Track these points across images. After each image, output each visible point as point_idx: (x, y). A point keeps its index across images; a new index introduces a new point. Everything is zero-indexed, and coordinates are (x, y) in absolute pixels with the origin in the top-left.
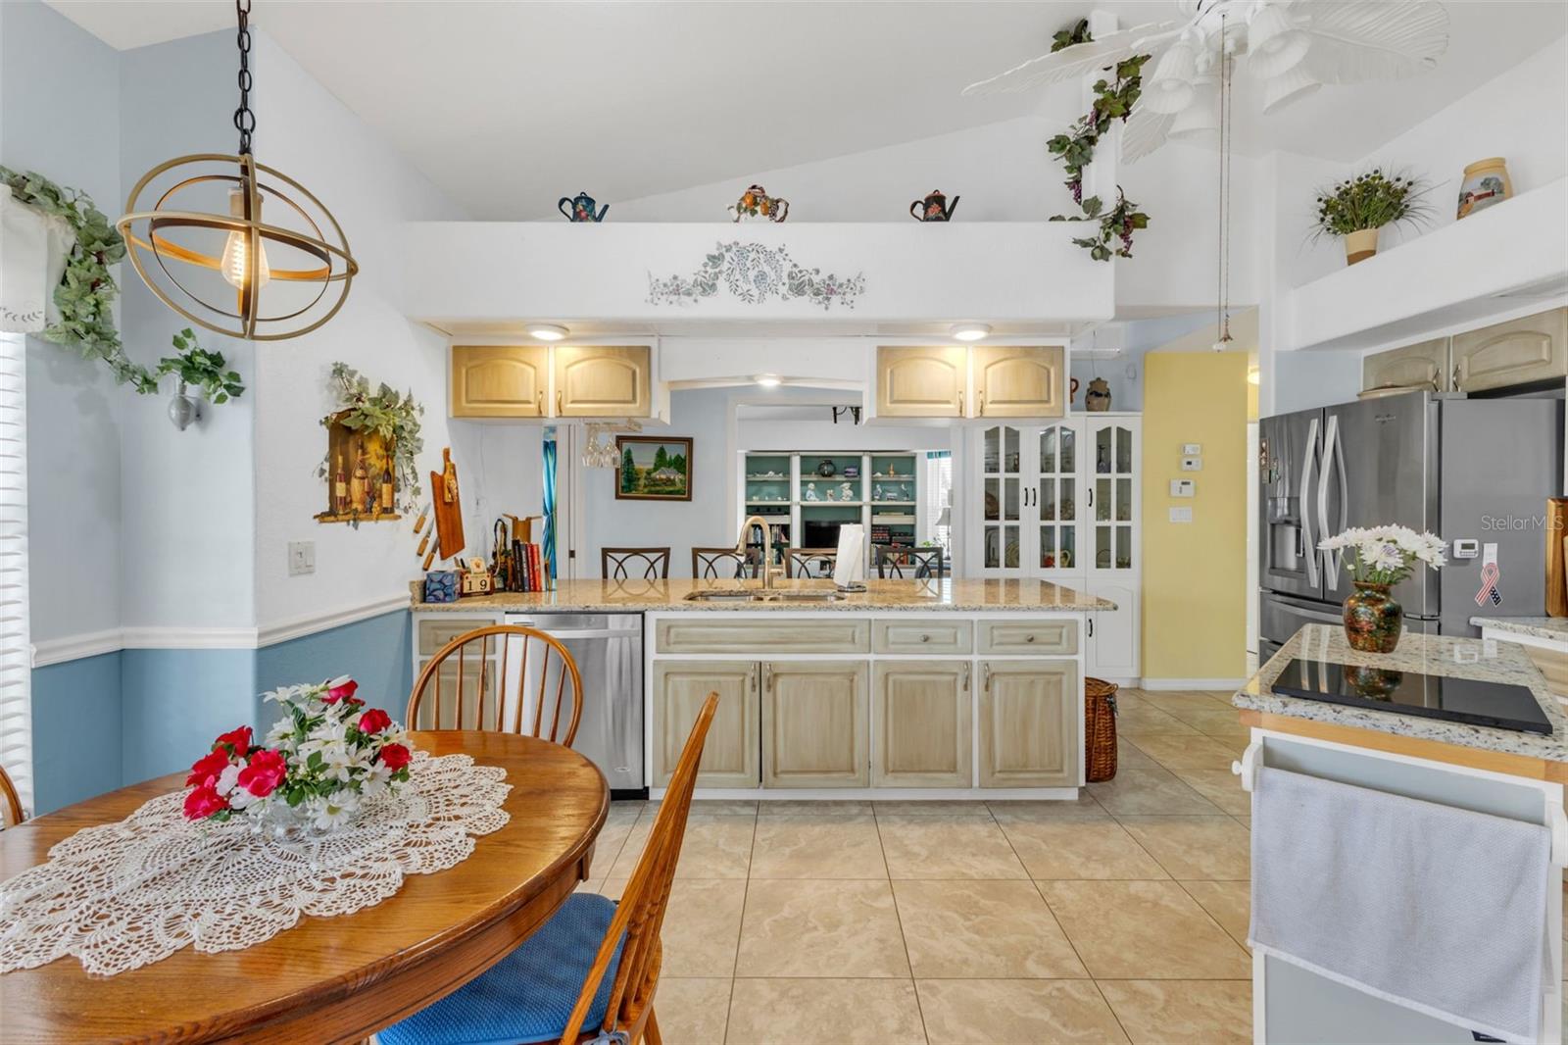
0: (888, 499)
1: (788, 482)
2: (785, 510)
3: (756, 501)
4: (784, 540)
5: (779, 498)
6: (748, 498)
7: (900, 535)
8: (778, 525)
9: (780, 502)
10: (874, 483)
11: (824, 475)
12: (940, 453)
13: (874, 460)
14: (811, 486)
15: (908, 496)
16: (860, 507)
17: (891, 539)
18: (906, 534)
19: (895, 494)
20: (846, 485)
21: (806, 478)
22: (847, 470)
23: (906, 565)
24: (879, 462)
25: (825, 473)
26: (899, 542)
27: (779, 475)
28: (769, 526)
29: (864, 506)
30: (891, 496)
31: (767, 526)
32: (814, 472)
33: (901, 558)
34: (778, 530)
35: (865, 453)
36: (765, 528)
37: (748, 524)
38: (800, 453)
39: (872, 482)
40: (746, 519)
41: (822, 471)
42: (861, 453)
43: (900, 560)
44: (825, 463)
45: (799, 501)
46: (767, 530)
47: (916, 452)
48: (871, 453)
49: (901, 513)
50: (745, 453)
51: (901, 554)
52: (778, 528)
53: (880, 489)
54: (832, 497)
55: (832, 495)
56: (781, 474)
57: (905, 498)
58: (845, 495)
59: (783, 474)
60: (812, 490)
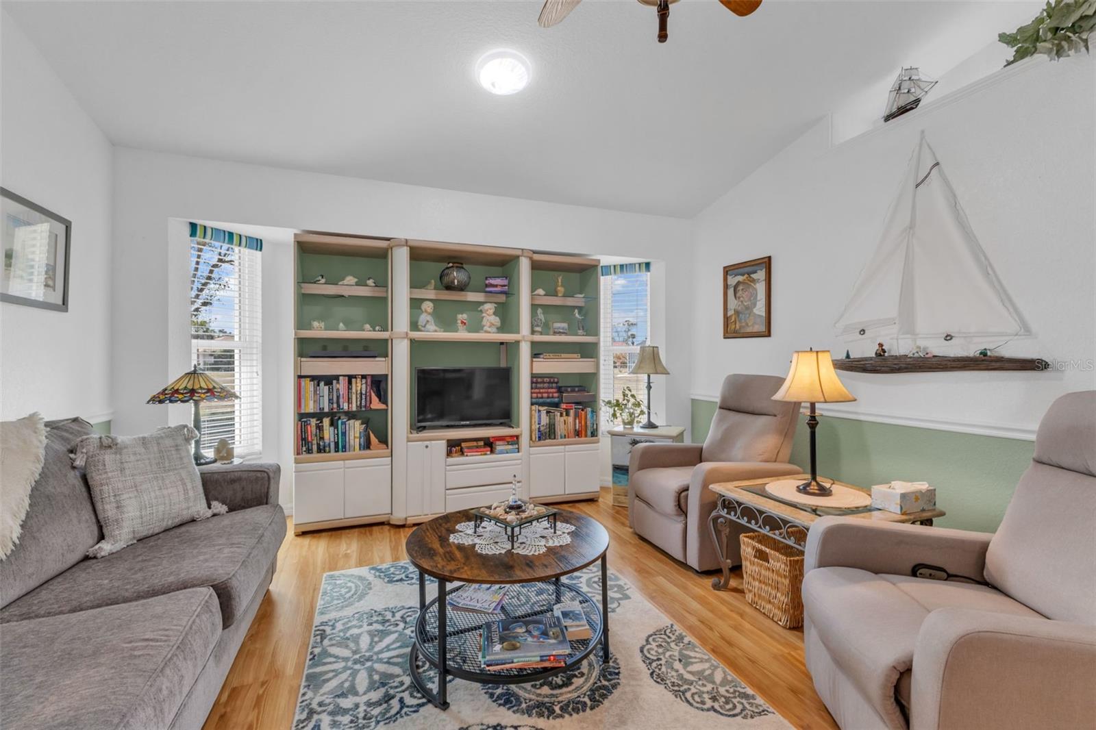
0: (555, 333)
1: (385, 299)
2: (379, 349)
3: (318, 331)
4: (376, 404)
5: (368, 326)
6: (301, 323)
7: (573, 391)
8: (364, 377)
9: (368, 333)
11: (449, 287)
12: (622, 266)
13: (536, 266)
14: (428, 306)
16: (517, 343)
17: (560, 397)
18: (581, 389)
19: (565, 325)
20: (489, 308)
21: (420, 294)
22: (493, 281)
23: (583, 439)
24: (544, 268)
25: (456, 283)
26: (573, 401)
27: (367, 285)
28: (347, 378)
29: (523, 342)
30: (559, 328)
31: (341, 378)
32: (433, 281)
33: (577, 428)
34: (364, 386)
35: (525, 254)
36: (338, 382)
37: (302, 374)
38: (409, 244)
39: (532, 305)
40: (297, 366)
41: (446, 279)
42: (519, 253)
43: (576, 430)
44: (452, 267)
45: (407, 333)
46: (342, 386)
47: (599, 261)
48: (530, 254)
49: (575, 355)
50: (296, 235)
51: (577, 421)
52: (364, 381)
53: (542, 315)
54: (465, 327)
55: (465, 324)
56: (370, 282)
57: (579, 331)
58: (488, 324)
59: (375, 283)
60: (429, 314)
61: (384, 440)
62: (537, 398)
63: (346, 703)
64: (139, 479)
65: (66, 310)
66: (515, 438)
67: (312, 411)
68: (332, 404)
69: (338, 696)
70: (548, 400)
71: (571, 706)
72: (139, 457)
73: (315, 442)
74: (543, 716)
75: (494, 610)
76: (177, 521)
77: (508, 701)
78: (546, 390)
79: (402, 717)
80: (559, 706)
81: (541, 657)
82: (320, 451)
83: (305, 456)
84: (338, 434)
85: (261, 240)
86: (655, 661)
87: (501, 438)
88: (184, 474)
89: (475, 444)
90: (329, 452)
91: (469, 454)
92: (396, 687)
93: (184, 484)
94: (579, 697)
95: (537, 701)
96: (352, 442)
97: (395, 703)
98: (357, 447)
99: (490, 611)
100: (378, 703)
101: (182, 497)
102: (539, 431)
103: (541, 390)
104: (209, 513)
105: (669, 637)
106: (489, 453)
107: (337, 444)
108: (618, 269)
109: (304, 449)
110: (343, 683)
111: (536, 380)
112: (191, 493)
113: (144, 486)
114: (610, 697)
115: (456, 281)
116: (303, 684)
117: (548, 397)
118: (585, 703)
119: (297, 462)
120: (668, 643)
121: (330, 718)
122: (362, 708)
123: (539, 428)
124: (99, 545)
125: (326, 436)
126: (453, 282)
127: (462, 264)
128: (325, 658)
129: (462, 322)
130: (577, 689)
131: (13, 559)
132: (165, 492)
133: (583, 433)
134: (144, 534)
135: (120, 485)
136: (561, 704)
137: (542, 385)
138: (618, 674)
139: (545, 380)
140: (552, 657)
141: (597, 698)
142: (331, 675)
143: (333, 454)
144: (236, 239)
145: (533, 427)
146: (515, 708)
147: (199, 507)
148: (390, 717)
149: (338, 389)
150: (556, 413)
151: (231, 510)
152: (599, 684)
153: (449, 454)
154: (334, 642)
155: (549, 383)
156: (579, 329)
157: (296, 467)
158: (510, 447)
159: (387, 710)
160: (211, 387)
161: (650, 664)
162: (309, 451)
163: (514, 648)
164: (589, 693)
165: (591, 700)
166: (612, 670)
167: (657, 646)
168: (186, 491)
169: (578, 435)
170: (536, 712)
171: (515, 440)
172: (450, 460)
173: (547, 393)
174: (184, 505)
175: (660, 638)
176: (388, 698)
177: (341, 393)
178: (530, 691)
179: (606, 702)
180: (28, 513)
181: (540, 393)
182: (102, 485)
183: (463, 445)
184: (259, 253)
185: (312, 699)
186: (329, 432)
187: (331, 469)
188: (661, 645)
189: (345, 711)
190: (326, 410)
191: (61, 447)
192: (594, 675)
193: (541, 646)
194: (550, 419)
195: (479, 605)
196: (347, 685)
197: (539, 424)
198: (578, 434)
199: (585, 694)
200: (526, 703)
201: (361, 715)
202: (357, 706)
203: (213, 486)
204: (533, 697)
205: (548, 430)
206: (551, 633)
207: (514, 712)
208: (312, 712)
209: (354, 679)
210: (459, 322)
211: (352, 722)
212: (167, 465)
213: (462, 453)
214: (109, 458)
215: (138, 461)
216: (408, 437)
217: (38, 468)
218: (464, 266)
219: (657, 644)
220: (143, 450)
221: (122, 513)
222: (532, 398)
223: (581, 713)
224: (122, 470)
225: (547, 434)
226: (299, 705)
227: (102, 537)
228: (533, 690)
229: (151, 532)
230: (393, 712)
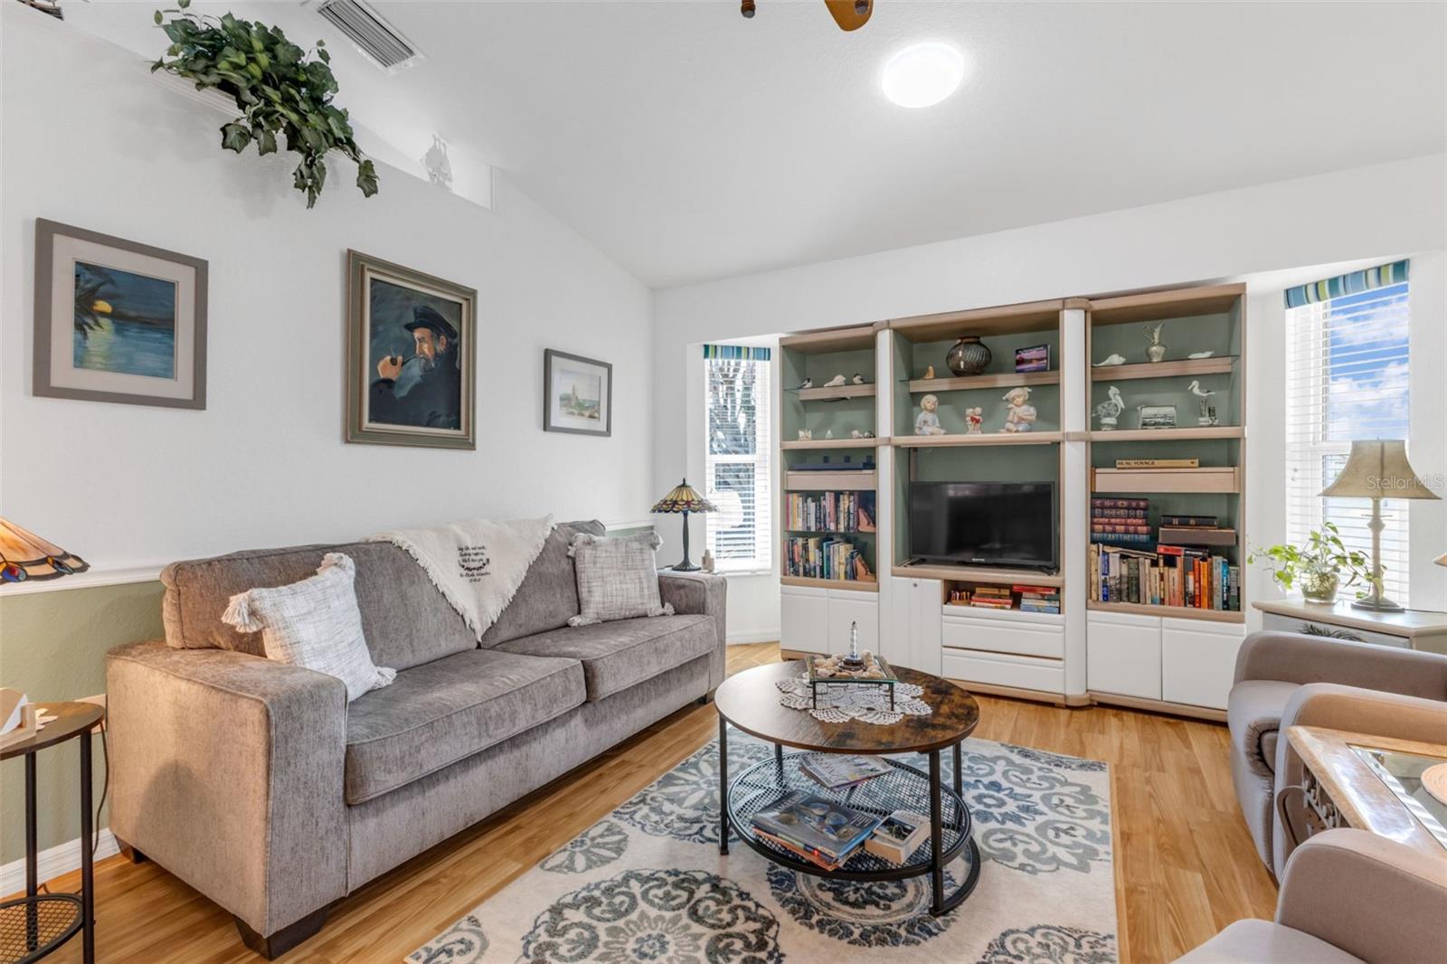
0: (1147, 425)
1: (870, 397)
2: (868, 461)
3: (805, 440)
4: (864, 526)
5: (855, 433)
6: (788, 432)
7: (1182, 524)
8: (851, 493)
9: (857, 440)
10: (1098, 386)
11: (958, 373)
12: (1333, 283)
14: (929, 401)
15: (1211, 412)
16: (1056, 445)
17: (1154, 537)
18: (1205, 521)
19: (1170, 411)
20: (1019, 395)
21: (917, 386)
22: (1026, 355)
23: (1204, 611)
25: (962, 367)
26: (1183, 542)
27: (854, 384)
28: (833, 494)
29: (1066, 443)
30: (1155, 416)
31: (827, 494)
32: (931, 368)
33: (1191, 588)
34: (852, 503)
35: (1069, 306)
36: (824, 499)
37: (789, 489)
38: (892, 325)
39: (1094, 383)
40: (784, 480)
41: (952, 363)
42: (1057, 306)
43: (1186, 593)
44: (960, 344)
45: (889, 439)
46: (828, 502)
47: (1244, 285)
48: (1085, 303)
49: (1187, 462)
50: (781, 340)
51: (1191, 578)
52: (852, 498)
53: (1119, 398)
54: (978, 425)
55: (978, 421)
56: (856, 380)
57: (1202, 419)
58: (1016, 420)
59: (862, 380)
60: (932, 411)
61: (872, 569)
62: (1104, 531)
63: (667, 807)
64: (606, 572)
65: (609, 435)
66: (1053, 593)
67: (801, 530)
68: (820, 523)
69: (668, 799)
70: (1127, 537)
71: (833, 926)
72: (608, 554)
73: (801, 564)
74: (794, 914)
75: (838, 787)
76: (634, 613)
77: (778, 882)
78: (1123, 521)
79: (689, 840)
80: (821, 917)
81: (806, 845)
82: (806, 574)
83: (793, 577)
84: (822, 558)
85: (769, 350)
86: (1010, 955)
87: (1032, 588)
88: (643, 574)
89: (996, 591)
90: (815, 576)
91: (977, 604)
92: (710, 816)
93: (641, 582)
94: (853, 924)
95: (806, 900)
96: (836, 569)
97: (696, 827)
98: (842, 575)
99: (829, 786)
100: (686, 820)
101: (638, 594)
102: (1105, 585)
103: (1113, 521)
104: (661, 611)
105: (1079, 946)
106: (1009, 606)
107: (822, 568)
108: (1325, 289)
109: (792, 570)
110: (681, 792)
111: (1099, 503)
112: (646, 591)
113: (609, 579)
114: (886, 947)
115: (962, 363)
116: (660, 779)
117: (1127, 532)
118: (852, 933)
119: (783, 582)
120: (1065, 949)
121: (647, 811)
122: (673, 817)
123: (1105, 581)
124: (574, 618)
125: (812, 558)
126: (959, 366)
127: (978, 338)
128: (692, 768)
129: (973, 419)
130: (861, 916)
131: (509, 611)
132: (624, 586)
133: (1205, 600)
134: (607, 617)
135: (592, 574)
136: (825, 918)
137: (1114, 512)
138: (931, 933)
139: (1120, 503)
140: (816, 852)
141: (872, 938)
142: (682, 782)
143: (818, 579)
144: (744, 352)
145: (1094, 578)
146: (779, 891)
147: (654, 605)
148: (679, 835)
149: (824, 507)
150: (1141, 559)
151: (678, 613)
152: (894, 929)
153: (948, 599)
154: (711, 759)
155: (1128, 508)
156: (1202, 416)
157: (782, 588)
158: (1045, 603)
159: (686, 828)
160: (690, 499)
161: (996, 953)
162: (796, 573)
163: (788, 822)
164: (869, 928)
165: (861, 936)
166: (931, 926)
167: (1040, 943)
168: (642, 589)
169: (1193, 603)
170: (794, 907)
171: (1054, 595)
172: (949, 608)
173: (1126, 525)
174: (639, 601)
175: (1062, 939)
176: (697, 820)
177: (828, 511)
178: (812, 887)
179: (876, 949)
180: (523, 583)
181: (1110, 524)
182: (581, 572)
183: (978, 590)
184: (768, 363)
185: (652, 792)
186: (814, 556)
187: (815, 595)
188: (1048, 946)
189: (661, 812)
190: (813, 529)
191: (562, 539)
192: (899, 917)
193: (816, 834)
194: (1129, 568)
195: (827, 776)
196: (682, 795)
197: (1104, 574)
198: (1191, 600)
199: (862, 926)
200: (794, 894)
201: (666, 822)
202: (672, 813)
203: (667, 589)
204: (807, 894)
205: (1125, 586)
206: (845, 830)
207: (773, 894)
208: (643, 801)
209: (692, 793)
210: (968, 419)
211: (656, 822)
212: (630, 564)
213: (968, 601)
214: (588, 552)
215: (607, 557)
216: (892, 571)
217: (535, 553)
218: (983, 340)
219: (1044, 941)
220: (614, 549)
221: (591, 596)
222: (1092, 531)
223: (835, 939)
224: (595, 563)
225: (1125, 593)
226: (642, 791)
227: (579, 612)
228: (815, 887)
229: (612, 618)
230: (689, 832)
